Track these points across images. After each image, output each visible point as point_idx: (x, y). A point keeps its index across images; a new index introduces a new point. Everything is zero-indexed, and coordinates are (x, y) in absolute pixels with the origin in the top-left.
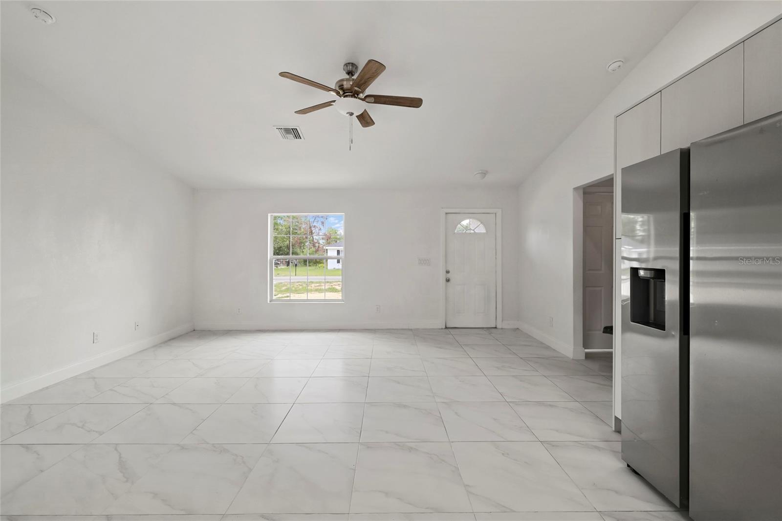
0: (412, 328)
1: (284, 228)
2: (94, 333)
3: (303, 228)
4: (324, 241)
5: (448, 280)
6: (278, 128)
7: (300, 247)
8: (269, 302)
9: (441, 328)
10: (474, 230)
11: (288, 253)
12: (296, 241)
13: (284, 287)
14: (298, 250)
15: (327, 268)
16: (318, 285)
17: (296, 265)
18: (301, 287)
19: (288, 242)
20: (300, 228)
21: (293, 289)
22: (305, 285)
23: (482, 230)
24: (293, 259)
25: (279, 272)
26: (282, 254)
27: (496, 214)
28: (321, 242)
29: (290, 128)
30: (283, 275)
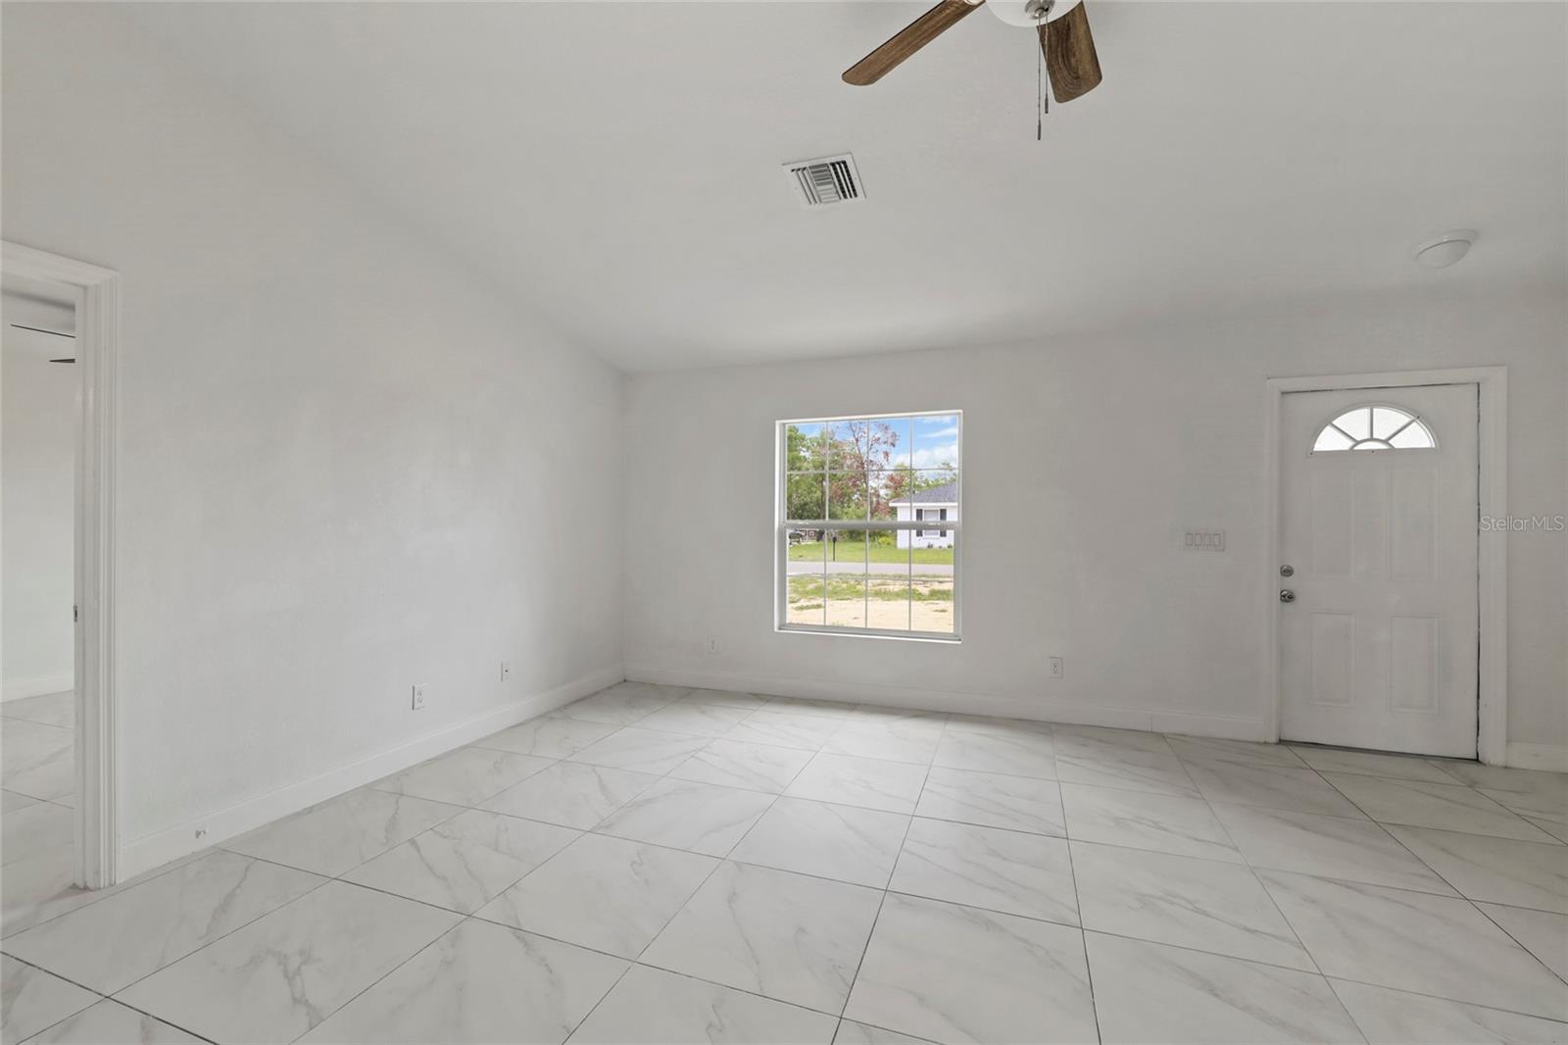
0: (1164, 730)
1: (811, 465)
2: (414, 688)
3: (848, 467)
4: (889, 492)
5: (1288, 598)
6: (796, 167)
7: (842, 503)
8: (776, 630)
9: (1263, 741)
10: (1386, 442)
11: (819, 514)
12: (836, 492)
13: (811, 583)
14: (838, 510)
15: (895, 546)
16: (879, 581)
17: (835, 540)
18: (844, 585)
19: (819, 494)
20: (842, 465)
21: (830, 588)
22: (852, 582)
23: (1418, 437)
24: (829, 527)
25: (803, 552)
26: (808, 518)
27: (1478, 385)
28: (882, 492)
29: (828, 161)
30: (810, 558)
